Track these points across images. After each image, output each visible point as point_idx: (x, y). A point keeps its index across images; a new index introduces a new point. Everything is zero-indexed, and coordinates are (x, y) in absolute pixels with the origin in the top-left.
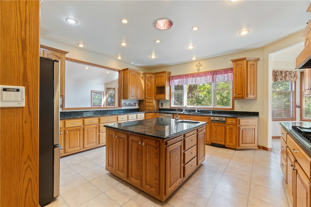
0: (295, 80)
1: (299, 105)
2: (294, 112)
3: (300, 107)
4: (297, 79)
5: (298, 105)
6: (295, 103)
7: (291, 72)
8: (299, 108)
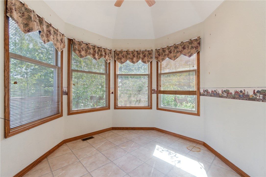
0: (62, 48)
1: (67, 91)
2: (60, 103)
3: (68, 94)
4: (64, 47)
5: (64, 91)
6: (62, 87)
7: (56, 31)
8: (66, 96)
